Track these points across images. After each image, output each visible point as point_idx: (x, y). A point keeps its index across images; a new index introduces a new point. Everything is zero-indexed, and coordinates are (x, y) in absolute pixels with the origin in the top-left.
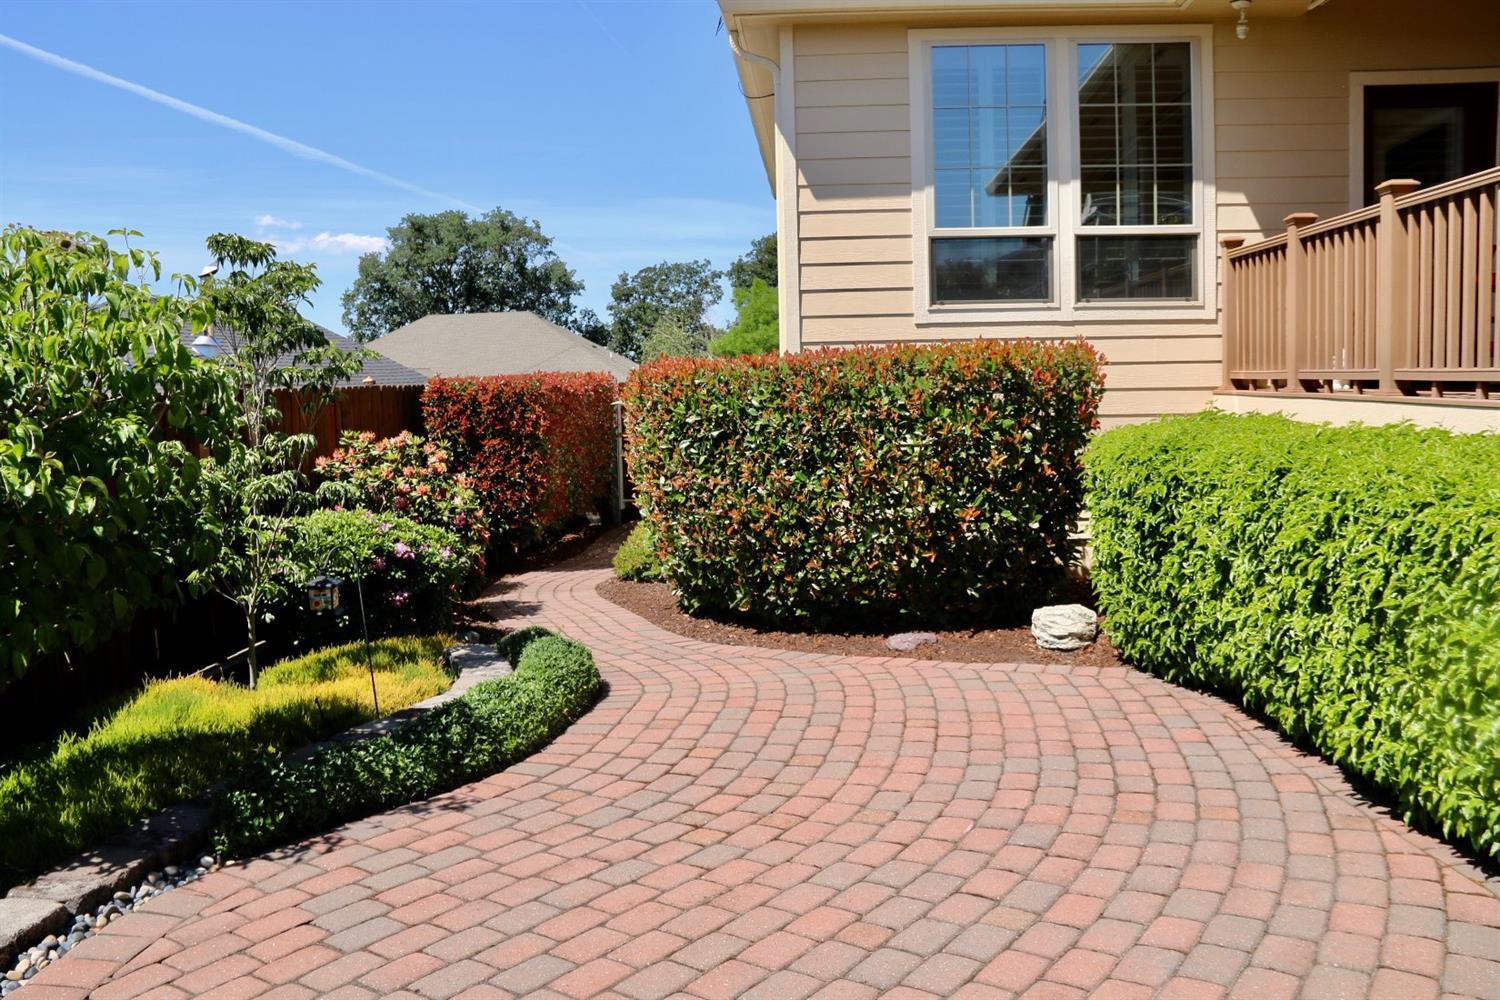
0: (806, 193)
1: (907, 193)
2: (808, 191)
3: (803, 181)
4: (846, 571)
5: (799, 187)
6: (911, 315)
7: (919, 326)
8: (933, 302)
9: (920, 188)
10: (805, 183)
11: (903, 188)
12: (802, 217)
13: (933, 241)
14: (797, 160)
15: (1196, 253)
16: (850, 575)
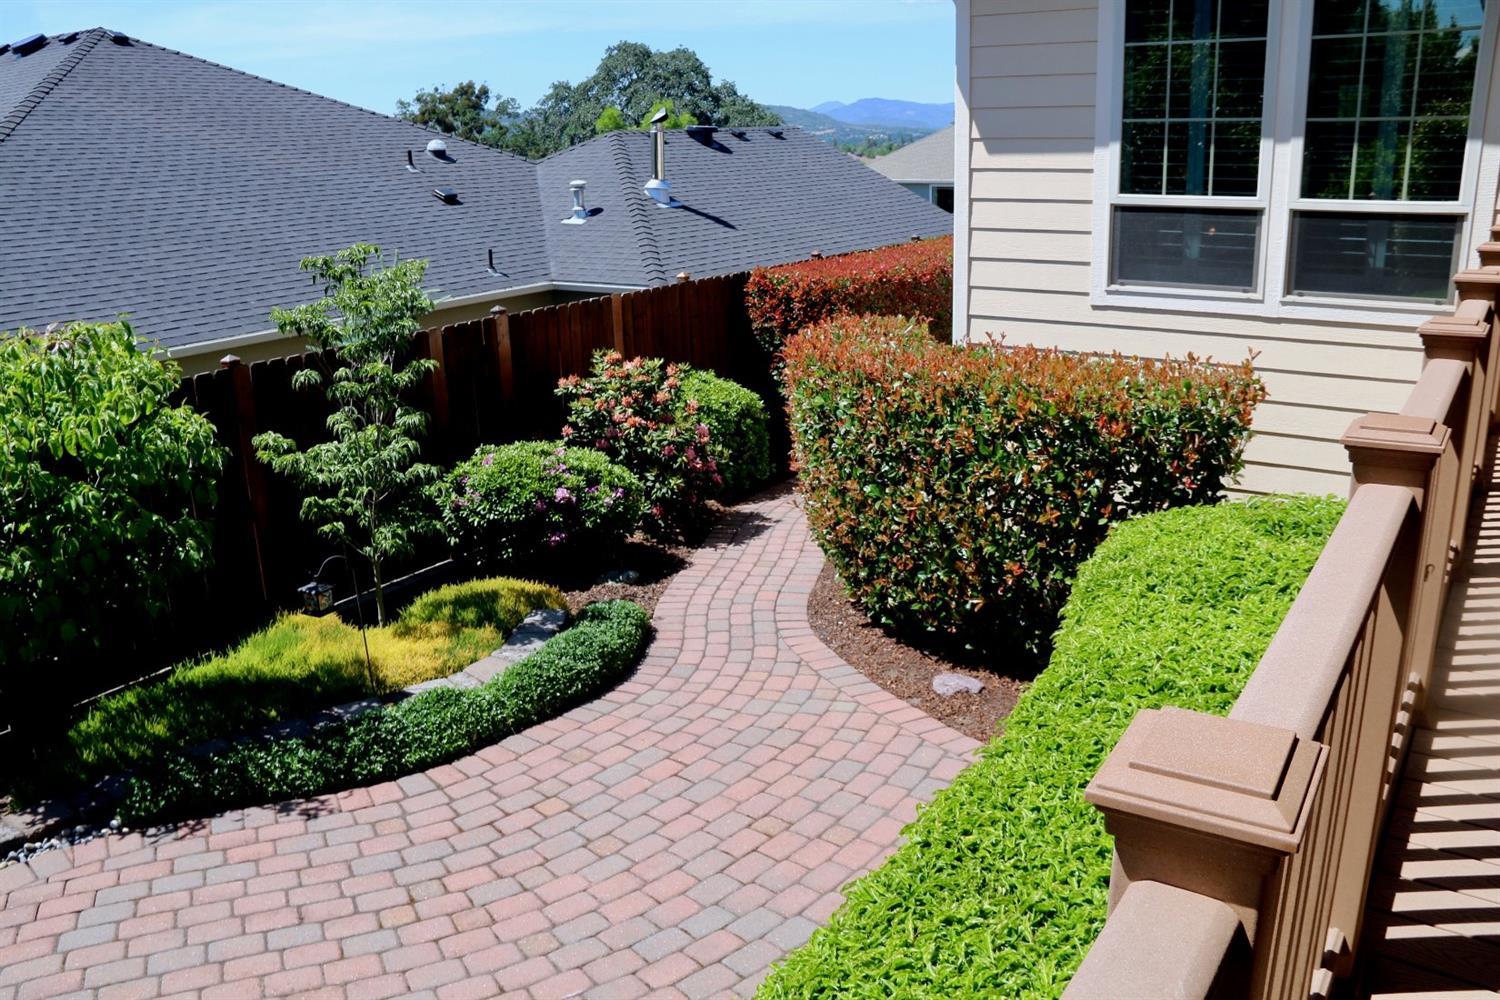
0: (979, 147)
1: (1090, 150)
2: (981, 144)
3: (976, 134)
4: (909, 595)
5: (972, 141)
6: (1086, 294)
7: (1095, 308)
8: (1111, 281)
9: (1105, 144)
10: (978, 136)
11: (1085, 143)
12: (975, 174)
13: (1117, 209)
14: (971, 110)
15: (1460, 238)
16: (912, 602)
